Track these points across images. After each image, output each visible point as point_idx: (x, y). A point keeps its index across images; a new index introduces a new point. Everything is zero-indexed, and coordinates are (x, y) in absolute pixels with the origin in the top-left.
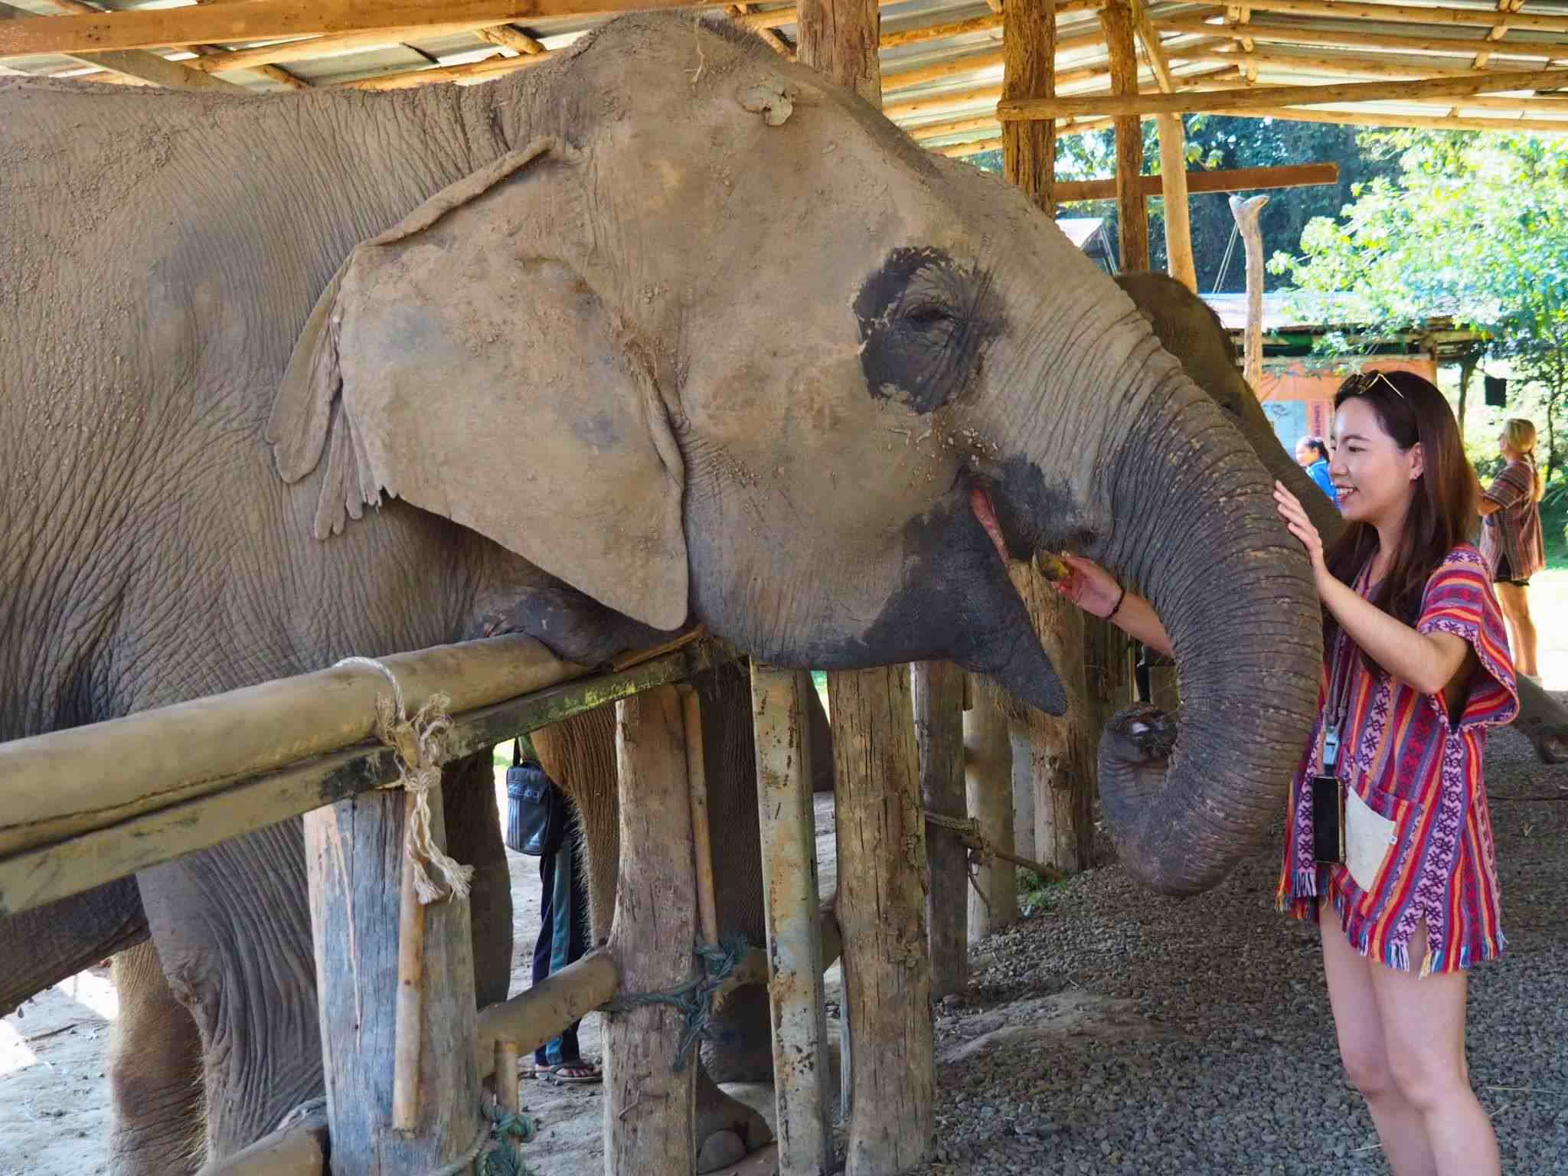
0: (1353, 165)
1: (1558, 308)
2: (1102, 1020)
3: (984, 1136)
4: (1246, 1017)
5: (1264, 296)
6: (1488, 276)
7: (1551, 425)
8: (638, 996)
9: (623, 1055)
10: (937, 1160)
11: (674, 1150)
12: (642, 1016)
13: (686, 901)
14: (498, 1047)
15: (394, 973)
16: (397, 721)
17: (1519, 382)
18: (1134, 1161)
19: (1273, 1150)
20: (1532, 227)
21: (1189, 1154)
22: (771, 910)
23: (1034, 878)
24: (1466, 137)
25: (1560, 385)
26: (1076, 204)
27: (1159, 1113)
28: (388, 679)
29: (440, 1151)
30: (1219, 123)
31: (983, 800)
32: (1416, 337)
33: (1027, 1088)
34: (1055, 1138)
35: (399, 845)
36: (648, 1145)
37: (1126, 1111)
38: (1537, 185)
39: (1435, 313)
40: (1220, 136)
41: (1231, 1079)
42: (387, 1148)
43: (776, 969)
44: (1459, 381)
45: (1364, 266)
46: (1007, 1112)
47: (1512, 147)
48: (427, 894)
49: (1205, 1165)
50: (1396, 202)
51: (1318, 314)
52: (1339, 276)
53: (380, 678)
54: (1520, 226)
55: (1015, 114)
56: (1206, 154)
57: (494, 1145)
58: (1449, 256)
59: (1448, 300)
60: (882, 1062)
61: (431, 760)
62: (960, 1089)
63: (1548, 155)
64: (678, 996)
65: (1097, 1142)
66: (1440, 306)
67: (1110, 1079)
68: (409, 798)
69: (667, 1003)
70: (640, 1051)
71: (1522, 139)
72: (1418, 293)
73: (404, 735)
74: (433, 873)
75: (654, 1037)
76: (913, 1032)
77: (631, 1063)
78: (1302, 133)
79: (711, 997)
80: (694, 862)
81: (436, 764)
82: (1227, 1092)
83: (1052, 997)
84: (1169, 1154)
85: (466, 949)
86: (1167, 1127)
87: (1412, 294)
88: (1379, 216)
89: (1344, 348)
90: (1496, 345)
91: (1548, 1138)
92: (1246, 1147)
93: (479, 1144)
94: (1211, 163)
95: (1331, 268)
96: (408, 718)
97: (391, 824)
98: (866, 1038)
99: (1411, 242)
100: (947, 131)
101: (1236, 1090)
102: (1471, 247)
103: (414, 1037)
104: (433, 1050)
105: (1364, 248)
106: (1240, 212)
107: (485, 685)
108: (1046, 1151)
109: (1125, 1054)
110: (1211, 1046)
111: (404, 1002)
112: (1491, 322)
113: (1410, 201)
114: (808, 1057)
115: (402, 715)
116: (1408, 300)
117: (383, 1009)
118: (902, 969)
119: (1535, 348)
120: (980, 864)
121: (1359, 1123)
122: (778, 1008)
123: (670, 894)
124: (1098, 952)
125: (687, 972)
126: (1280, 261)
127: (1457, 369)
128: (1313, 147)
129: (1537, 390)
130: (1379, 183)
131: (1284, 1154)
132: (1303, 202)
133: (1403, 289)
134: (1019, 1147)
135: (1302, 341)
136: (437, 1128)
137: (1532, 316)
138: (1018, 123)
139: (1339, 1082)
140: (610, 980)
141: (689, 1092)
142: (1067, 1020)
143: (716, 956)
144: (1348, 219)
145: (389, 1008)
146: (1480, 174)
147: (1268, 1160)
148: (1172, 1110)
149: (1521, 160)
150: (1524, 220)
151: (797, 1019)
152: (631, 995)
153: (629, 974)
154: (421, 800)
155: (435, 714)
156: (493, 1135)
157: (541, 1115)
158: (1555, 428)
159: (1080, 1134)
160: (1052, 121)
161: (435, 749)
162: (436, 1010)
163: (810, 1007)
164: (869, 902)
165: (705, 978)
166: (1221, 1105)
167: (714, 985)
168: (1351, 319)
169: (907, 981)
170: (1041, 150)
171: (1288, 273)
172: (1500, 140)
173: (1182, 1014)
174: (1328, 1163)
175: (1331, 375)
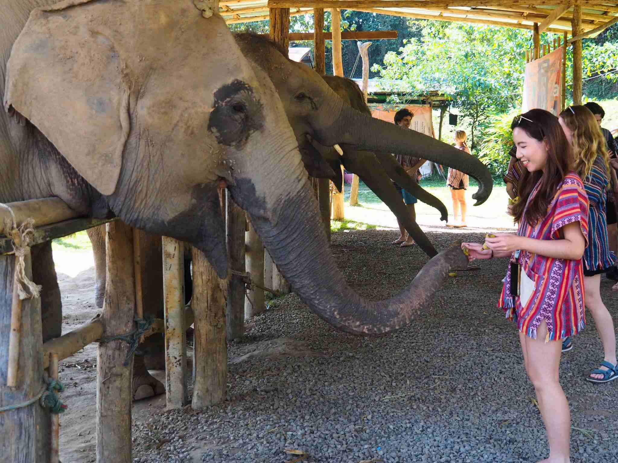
0: (405, 32)
1: (477, 89)
2: (293, 349)
3: (245, 392)
4: (346, 349)
5: (369, 80)
6: (452, 76)
7: (473, 133)
8: (112, 337)
9: (105, 359)
10: (227, 400)
11: (124, 396)
12: (112, 344)
13: (131, 301)
14: (50, 355)
15: (8, 326)
16: (13, 228)
17: (462, 116)
18: (301, 402)
19: (353, 398)
20: (469, 59)
21: (321, 399)
22: (166, 305)
23: (271, 295)
24: (447, 24)
25: (477, 118)
26: (301, 42)
27: (311, 384)
28: (10, 212)
29: (26, 395)
30: (356, 14)
31: (253, 266)
32: (424, 98)
33: (263, 373)
34: (272, 393)
35: (12, 277)
36: (113, 393)
37: (299, 383)
38: (472, 43)
39: (432, 89)
40: (357, 19)
41: (339, 372)
42: (5, 393)
43: (168, 327)
44: (439, 115)
45: (407, 71)
46: (255, 383)
47: (463, 29)
48: (23, 296)
49: (327, 403)
50: (419, 47)
51: (389, 88)
52: (397, 74)
53: (5, 211)
54: (464, 58)
55: (275, 6)
56: (350, 26)
57: (47, 393)
58: (438, 69)
59: (437, 84)
60: (207, 363)
61: (26, 244)
62: (237, 374)
63: (476, 32)
64: (127, 337)
65: (287, 394)
66: (434, 87)
67: (294, 371)
68: (17, 258)
69: (122, 340)
70: (111, 357)
71: (467, 25)
72: (426, 82)
73: (15, 234)
74: (25, 288)
75: (117, 353)
76: (219, 352)
77: (108, 362)
78: (387, 20)
79: (139, 338)
80: (135, 286)
81: (28, 245)
82: (337, 376)
83: (275, 340)
84: (314, 399)
85: (39, 318)
86: (314, 389)
87: (424, 82)
88: (413, 52)
89: (398, 101)
90: (454, 102)
91: (453, 395)
92: (343, 397)
93: (42, 392)
94: (353, 29)
95: (394, 71)
96: (17, 227)
97: (9, 269)
98: (201, 354)
99: (425, 62)
100: (251, 11)
101: (340, 376)
102: (447, 66)
103: (16, 350)
104: (24, 356)
105: (407, 64)
106: (361, 48)
107: (50, 215)
108: (268, 398)
109: (300, 362)
110: (333, 359)
111: (13, 337)
112: (452, 93)
113: (425, 47)
114: (179, 361)
115: (15, 226)
116: (422, 84)
117: (4, 340)
118: (216, 328)
119: (468, 104)
120: (250, 290)
121: (385, 388)
122: (168, 342)
123: (125, 298)
124: (293, 323)
125: (130, 328)
126: (376, 67)
127: (439, 111)
128: (391, 25)
129: (468, 120)
130: (413, 40)
131: (356, 399)
132: (386, 45)
133: (421, 80)
134: (258, 396)
135: (382, 97)
136: (25, 387)
137: (467, 93)
138: (276, 9)
139: (379, 373)
140: (100, 330)
141: (130, 374)
142: (280, 349)
143: (142, 322)
144: (402, 52)
145: (7, 340)
146: (450, 38)
147: (350, 402)
148: (316, 382)
149: (465, 33)
150: (466, 56)
151: (175, 347)
152: (108, 336)
153: (108, 328)
154: (21, 259)
155: (28, 226)
156: (47, 389)
157: (77, 381)
158: (474, 134)
159: (281, 391)
160: (289, 9)
161: (28, 240)
162: (26, 341)
163: (180, 342)
164: (204, 303)
165: (138, 330)
166: (334, 381)
167: (141, 333)
168: (401, 90)
169: (217, 333)
170: (284, 20)
171: (379, 72)
172: (459, 26)
173: (323, 348)
174: (372, 403)
175: (393, 111)
